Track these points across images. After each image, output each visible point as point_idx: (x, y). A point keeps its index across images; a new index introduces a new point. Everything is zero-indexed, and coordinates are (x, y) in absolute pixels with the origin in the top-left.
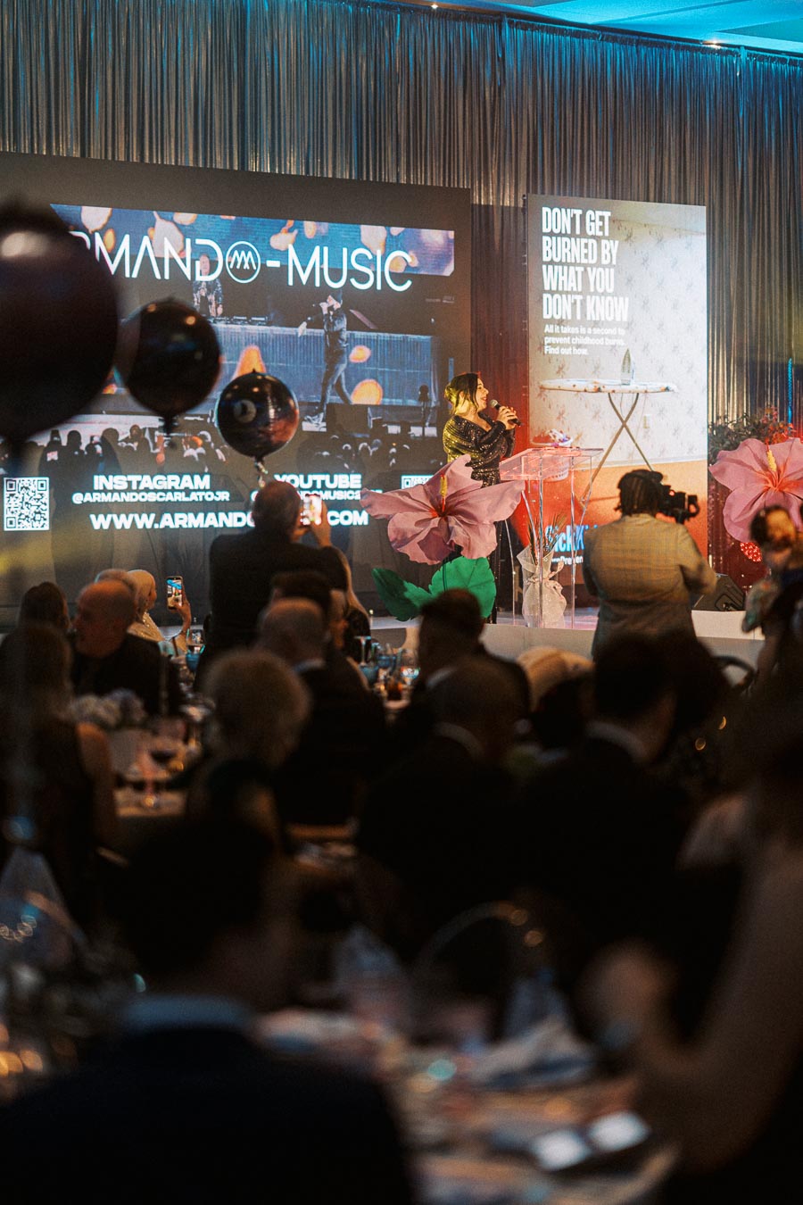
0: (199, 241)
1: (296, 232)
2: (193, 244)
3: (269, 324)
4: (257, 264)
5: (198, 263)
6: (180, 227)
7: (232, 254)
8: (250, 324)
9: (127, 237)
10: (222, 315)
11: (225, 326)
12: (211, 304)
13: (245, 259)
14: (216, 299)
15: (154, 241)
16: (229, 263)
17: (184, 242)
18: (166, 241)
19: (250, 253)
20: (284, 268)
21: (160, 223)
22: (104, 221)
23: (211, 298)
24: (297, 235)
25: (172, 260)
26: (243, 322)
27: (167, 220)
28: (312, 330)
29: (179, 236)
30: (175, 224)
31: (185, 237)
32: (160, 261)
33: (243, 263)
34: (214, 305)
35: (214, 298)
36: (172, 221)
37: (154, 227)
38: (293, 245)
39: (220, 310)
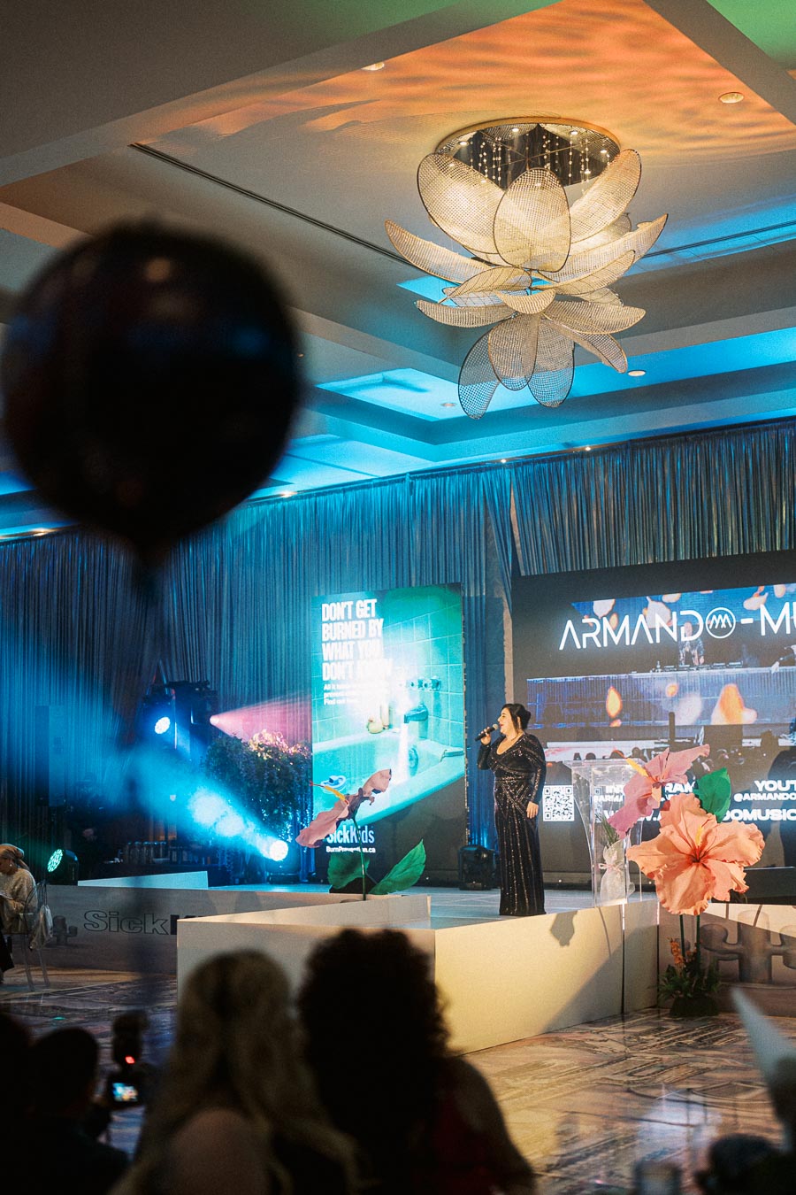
0: (683, 613)
1: (767, 594)
2: (678, 615)
3: (745, 666)
4: (732, 624)
5: (683, 628)
6: (668, 605)
7: (711, 618)
8: (728, 668)
9: (627, 617)
10: (704, 664)
11: (707, 671)
12: (694, 656)
13: (723, 620)
14: (698, 652)
15: (647, 617)
16: (709, 625)
17: (671, 614)
18: (657, 616)
19: (726, 616)
20: (757, 624)
21: (652, 604)
22: (609, 608)
23: (695, 652)
24: (767, 597)
25: (662, 629)
26: (722, 667)
27: (658, 601)
28: (785, 667)
29: (668, 611)
30: (664, 603)
31: (672, 611)
32: (652, 631)
33: (720, 624)
34: (696, 657)
35: (696, 652)
36: (661, 601)
37: (647, 607)
38: (765, 605)
39: (702, 660)
